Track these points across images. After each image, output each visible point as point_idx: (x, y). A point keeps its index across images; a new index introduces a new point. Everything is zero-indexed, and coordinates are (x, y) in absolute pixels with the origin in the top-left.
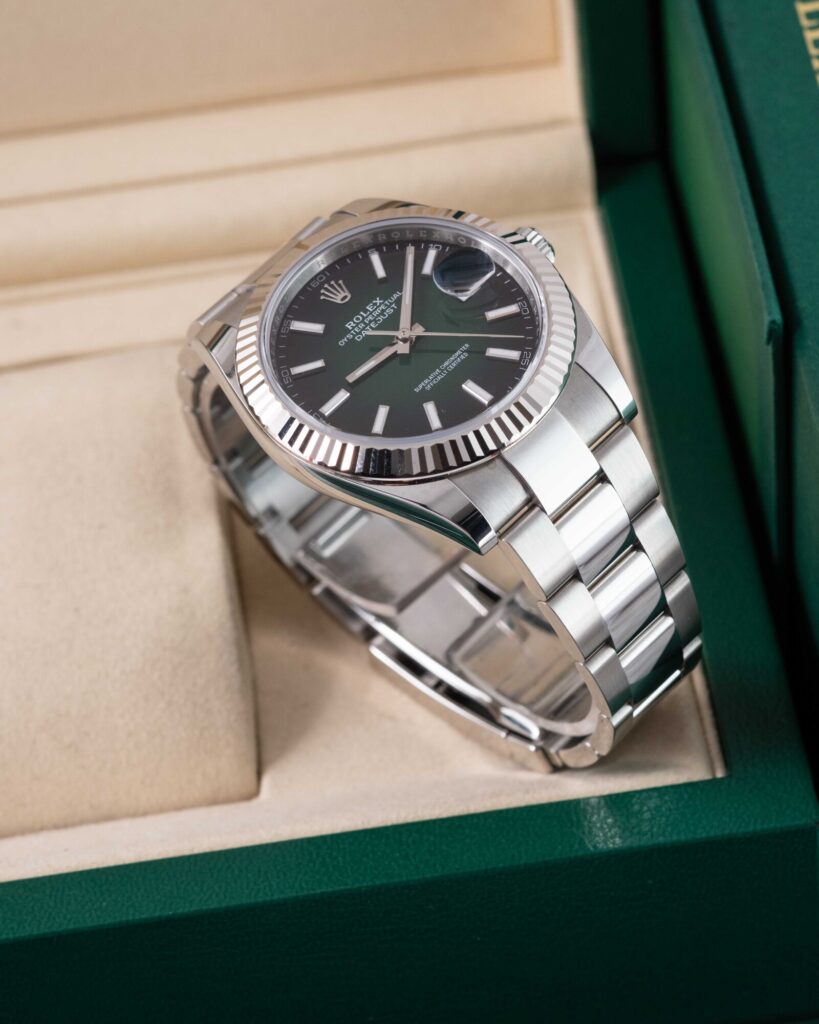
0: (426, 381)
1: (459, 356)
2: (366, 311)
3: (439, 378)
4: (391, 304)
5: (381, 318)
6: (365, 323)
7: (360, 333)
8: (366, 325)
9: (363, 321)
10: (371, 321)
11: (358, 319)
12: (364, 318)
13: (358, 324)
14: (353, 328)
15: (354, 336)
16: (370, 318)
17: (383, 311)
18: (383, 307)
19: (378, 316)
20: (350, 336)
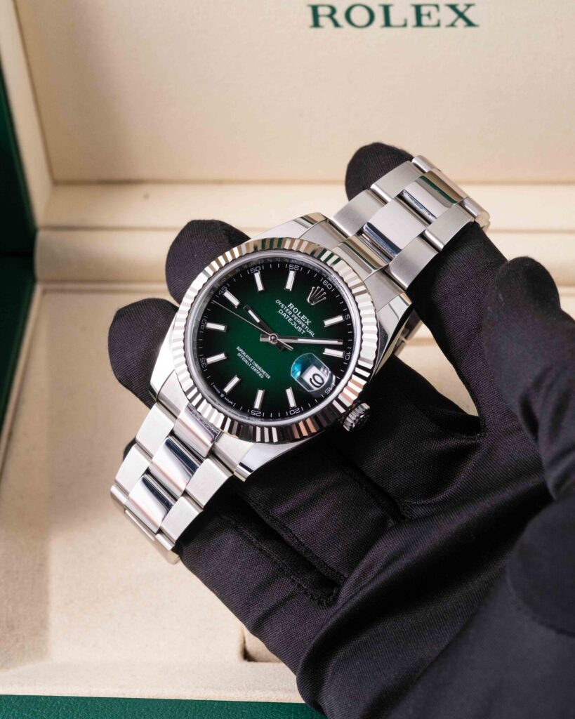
0: (244, 353)
1: (262, 373)
2: (301, 315)
3: (246, 361)
4: (305, 330)
5: (295, 324)
6: (291, 315)
7: (284, 312)
8: (290, 316)
9: (293, 313)
10: (293, 318)
11: (295, 310)
12: (296, 314)
13: (292, 311)
14: (289, 308)
15: (282, 309)
16: (296, 318)
17: (300, 326)
18: (303, 325)
19: (297, 323)
20: (283, 306)
